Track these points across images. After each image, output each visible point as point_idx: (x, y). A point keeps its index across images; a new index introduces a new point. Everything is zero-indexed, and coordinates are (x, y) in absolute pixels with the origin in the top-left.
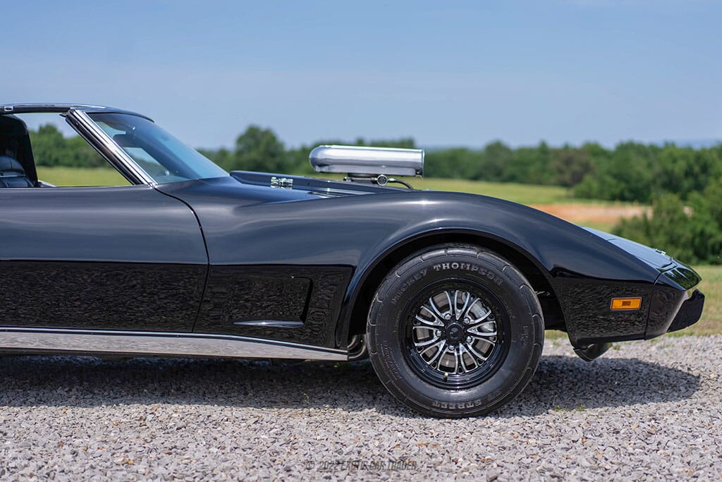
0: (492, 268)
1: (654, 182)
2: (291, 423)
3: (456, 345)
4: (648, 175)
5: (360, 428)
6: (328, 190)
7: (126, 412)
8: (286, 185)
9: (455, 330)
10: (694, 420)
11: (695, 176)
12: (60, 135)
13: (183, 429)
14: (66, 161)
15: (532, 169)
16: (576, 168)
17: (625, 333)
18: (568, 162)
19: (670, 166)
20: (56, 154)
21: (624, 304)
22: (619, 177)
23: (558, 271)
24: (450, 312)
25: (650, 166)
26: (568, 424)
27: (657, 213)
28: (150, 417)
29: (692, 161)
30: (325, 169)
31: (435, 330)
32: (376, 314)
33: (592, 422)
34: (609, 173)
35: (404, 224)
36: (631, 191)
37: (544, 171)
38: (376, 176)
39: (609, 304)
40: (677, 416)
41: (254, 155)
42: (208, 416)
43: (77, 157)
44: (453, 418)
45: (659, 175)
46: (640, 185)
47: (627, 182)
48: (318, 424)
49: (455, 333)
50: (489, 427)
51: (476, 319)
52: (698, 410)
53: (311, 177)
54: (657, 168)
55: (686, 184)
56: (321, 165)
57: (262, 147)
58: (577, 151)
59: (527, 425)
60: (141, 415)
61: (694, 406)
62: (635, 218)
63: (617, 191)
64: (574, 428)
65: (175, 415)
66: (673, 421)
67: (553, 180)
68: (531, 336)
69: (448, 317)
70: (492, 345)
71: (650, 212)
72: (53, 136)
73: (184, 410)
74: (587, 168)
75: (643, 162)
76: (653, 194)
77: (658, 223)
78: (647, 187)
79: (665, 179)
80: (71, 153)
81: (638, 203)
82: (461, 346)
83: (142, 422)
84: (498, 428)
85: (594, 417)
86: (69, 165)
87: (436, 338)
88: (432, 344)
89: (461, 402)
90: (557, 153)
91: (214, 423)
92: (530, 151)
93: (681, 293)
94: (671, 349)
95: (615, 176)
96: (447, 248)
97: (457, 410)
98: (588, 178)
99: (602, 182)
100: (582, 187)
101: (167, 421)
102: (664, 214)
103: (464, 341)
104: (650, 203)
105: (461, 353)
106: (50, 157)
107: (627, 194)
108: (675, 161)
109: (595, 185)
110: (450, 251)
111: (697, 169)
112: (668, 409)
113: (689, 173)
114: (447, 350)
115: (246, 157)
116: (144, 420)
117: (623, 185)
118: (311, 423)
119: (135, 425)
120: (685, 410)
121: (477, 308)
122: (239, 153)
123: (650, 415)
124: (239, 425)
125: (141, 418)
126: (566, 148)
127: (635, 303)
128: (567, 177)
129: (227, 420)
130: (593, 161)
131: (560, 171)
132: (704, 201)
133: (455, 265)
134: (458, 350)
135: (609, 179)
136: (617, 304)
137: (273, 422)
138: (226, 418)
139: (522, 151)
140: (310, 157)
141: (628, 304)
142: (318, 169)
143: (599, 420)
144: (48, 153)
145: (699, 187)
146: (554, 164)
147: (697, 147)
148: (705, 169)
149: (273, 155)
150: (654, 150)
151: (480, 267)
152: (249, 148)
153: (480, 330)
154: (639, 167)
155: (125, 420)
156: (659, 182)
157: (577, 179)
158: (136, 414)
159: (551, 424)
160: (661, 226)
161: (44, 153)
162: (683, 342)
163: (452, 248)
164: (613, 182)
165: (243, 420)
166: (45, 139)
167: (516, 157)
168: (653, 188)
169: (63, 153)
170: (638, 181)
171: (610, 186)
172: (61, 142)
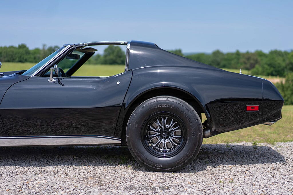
1: (286, 67)
2: (91, 190)
4: (283, 64)
5: (123, 192)
7: (14, 184)
10: (285, 187)
12: (28, 49)
13: (38, 193)
14: (30, 60)
15: (233, 62)
16: (252, 61)
18: (248, 59)
20: (26, 57)
22: (270, 65)
25: (284, 60)
26: (223, 190)
27: (287, 81)
28: (24, 187)
33: (235, 189)
34: (266, 64)
36: (276, 71)
37: (238, 63)
40: (277, 185)
41: (112, 57)
42: (52, 187)
43: (35, 58)
45: (288, 65)
46: (280, 69)
47: (274, 67)
48: (104, 190)
50: (185, 192)
52: (288, 182)
54: (287, 62)
57: (115, 54)
58: (253, 54)
59: (204, 190)
60: (21, 186)
61: (286, 180)
62: (277, 83)
63: (270, 71)
64: (226, 192)
65: (37, 186)
66: (274, 188)
67: (242, 67)
71: (284, 80)
72: (24, 49)
73: (42, 183)
74: (256, 62)
75: (281, 59)
76: (286, 73)
77: (287, 85)
78: (283, 70)
79: (290, 66)
80: (32, 56)
81: (279, 77)
83: (20, 189)
84: (189, 192)
85: (237, 186)
86: (31, 62)
90: (243, 55)
91: (53, 190)
92: (232, 54)
94: (281, 148)
98: (257, 66)
99: (263, 68)
100: (254, 70)
101: (32, 189)
102: (290, 82)
104: (284, 77)
106: (23, 58)
107: (274, 73)
109: (260, 69)
112: (274, 181)
115: (108, 58)
116: (22, 188)
117: (272, 69)
118: (100, 190)
119: (16, 191)
120: (281, 182)
122: (105, 56)
123: (264, 185)
124: (65, 191)
125: (20, 187)
126: (248, 53)
128: (248, 66)
129: (60, 189)
130: (259, 59)
131: (245, 63)
135: (266, 66)
137: (82, 190)
138: (59, 188)
139: (228, 54)
143: (239, 188)
144: (22, 57)
146: (242, 60)
149: (120, 57)
150: (286, 53)
152: (109, 54)
154: (279, 61)
155: (13, 188)
156: (288, 67)
157: (252, 66)
158: (18, 185)
159: (215, 190)
160: (289, 87)
161: (21, 57)
162: (287, 145)
164: (268, 68)
165: (68, 188)
166: (21, 50)
167: (226, 57)
168: (286, 70)
169: (29, 56)
170: (279, 67)
171: (267, 69)
172: (28, 52)
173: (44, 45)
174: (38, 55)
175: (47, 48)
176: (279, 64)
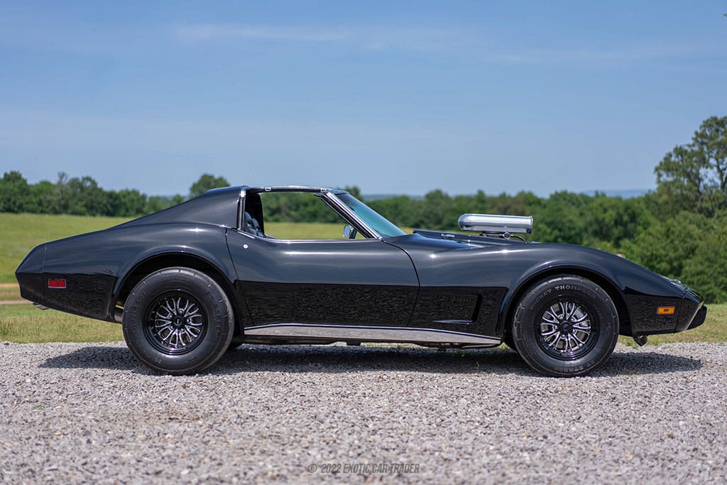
0: (589, 288)
1: (586, 230)
3: (566, 334)
4: (580, 223)
6: (469, 241)
8: (450, 238)
9: (566, 325)
11: (624, 225)
13: (414, 381)
14: (30, 206)
17: (660, 329)
18: (505, 211)
19: (601, 216)
20: (21, 200)
21: (665, 310)
22: (552, 224)
23: (628, 291)
24: (563, 315)
25: (582, 215)
26: (636, 379)
28: (385, 377)
29: (621, 211)
30: (469, 229)
31: (553, 325)
32: (520, 317)
35: (533, 264)
38: (504, 233)
39: (656, 310)
43: (40, 203)
44: (566, 377)
45: (591, 224)
46: (573, 232)
47: (560, 230)
48: (488, 379)
49: (566, 328)
51: (577, 319)
53: (461, 233)
54: (589, 217)
55: (616, 232)
56: (467, 226)
58: (513, 200)
63: (551, 237)
65: (399, 376)
68: (612, 328)
69: (562, 318)
70: (586, 335)
72: (17, 184)
75: (575, 211)
78: (579, 235)
79: (595, 227)
80: (34, 200)
82: (569, 335)
83: (382, 379)
86: (33, 212)
87: (554, 330)
88: (551, 334)
89: (571, 367)
90: (494, 201)
92: (469, 199)
93: (697, 305)
95: (549, 224)
96: (562, 277)
97: (569, 372)
101: (397, 378)
103: (571, 332)
105: (569, 339)
106: (14, 203)
108: (605, 211)
110: (564, 278)
111: (626, 218)
113: (618, 222)
114: (561, 337)
117: (556, 233)
121: (578, 312)
125: (380, 377)
126: (503, 196)
127: (671, 310)
130: (528, 209)
132: (635, 248)
133: (568, 287)
134: (568, 338)
135: (543, 226)
136: (661, 311)
139: (460, 199)
140: (459, 220)
141: (667, 310)
142: (465, 228)
144: (13, 199)
145: (628, 235)
147: (626, 197)
148: (633, 218)
150: (585, 199)
151: (582, 288)
153: (580, 325)
154: (571, 215)
155: (371, 378)
156: (590, 230)
158: (375, 376)
161: (9, 200)
163: (566, 276)
164: (548, 230)
166: (10, 185)
167: (455, 205)
168: (585, 235)
169: (27, 199)
170: (570, 229)
171: (545, 233)
172: (25, 189)
173: (62, 176)
174: (49, 197)
175: (66, 181)
176: (571, 221)
